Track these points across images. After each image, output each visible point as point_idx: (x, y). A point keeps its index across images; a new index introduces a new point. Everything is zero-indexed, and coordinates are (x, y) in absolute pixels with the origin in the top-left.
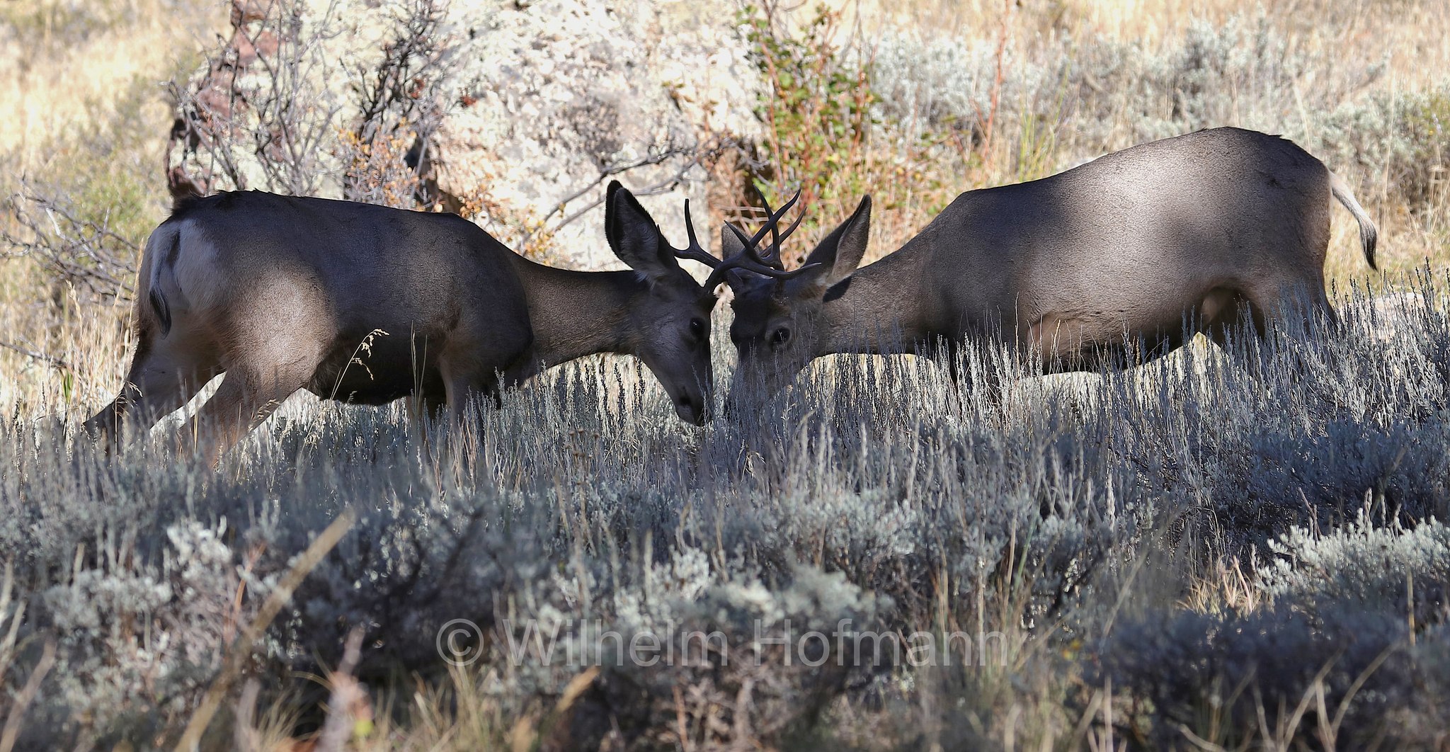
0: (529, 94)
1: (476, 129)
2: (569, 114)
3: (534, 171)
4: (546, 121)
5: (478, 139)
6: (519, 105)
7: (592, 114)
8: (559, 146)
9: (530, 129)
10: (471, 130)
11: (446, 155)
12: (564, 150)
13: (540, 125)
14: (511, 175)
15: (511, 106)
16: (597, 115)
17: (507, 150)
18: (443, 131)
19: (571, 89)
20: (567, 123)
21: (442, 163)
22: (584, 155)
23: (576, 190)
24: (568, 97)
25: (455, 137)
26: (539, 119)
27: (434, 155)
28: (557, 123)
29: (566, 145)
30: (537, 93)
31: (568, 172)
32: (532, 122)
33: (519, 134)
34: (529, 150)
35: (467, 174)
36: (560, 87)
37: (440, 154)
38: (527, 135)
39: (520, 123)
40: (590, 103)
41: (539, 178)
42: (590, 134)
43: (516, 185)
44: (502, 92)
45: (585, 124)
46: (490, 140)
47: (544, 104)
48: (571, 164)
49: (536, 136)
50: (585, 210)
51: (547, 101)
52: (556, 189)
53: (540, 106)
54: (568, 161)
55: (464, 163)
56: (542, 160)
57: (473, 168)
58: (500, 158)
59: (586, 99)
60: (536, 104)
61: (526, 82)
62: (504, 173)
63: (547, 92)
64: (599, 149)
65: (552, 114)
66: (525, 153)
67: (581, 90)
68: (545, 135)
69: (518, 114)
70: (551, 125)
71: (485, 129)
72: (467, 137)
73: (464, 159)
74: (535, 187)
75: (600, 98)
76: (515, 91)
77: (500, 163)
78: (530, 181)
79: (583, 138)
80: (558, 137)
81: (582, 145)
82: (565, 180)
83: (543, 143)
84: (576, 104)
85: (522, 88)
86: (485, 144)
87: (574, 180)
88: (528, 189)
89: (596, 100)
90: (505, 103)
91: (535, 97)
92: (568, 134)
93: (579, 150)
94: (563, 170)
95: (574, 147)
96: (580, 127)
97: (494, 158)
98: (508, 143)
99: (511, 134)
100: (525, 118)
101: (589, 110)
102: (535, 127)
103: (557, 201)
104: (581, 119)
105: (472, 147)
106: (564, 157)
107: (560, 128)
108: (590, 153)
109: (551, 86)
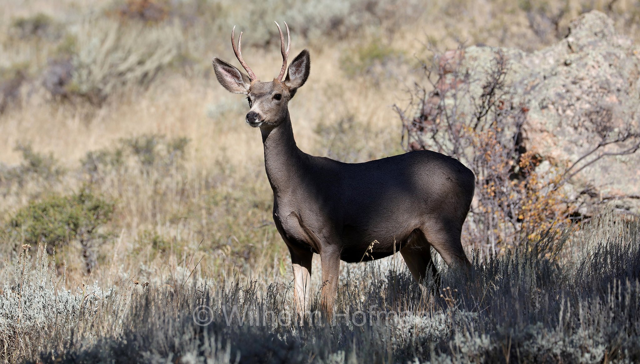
0: (569, 106)
1: (543, 122)
2: (588, 114)
3: (571, 142)
4: (577, 118)
5: (544, 128)
6: (564, 111)
7: (600, 114)
8: (583, 130)
9: (569, 122)
10: (541, 123)
11: (530, 135)
12: (586, 131)
13: (574, 120)
14: (561, 143)
15: (560, 112)
16: (602, 115)
17: (558, 132)
18: (528, 124)
19: (589, 103)
20: (587, 118)
21: (527, 139)
22: (595, 133)
23: (591, 149)
24: (587, 106)
25: (534, 127)
26: (574, 117)
27: (524, 135)
28: (582, 119)
29: (587, 129)
30: (573, 105)
31: (588, 142)
32: (570, 118)
33: (564, 125)
34: (569, 132)
35: (539, 143)
36: (584, 102)
37: (527, 135)
38: (568, 125)
39: (564, 120)
40: (598, 109)
41: (574, 145)
42: (599, 124)
43: (562, 149)
44: (556, 105)
45: (596, 119)
46: (550, 127)
47: (576, 110)
48: (590, 138)
49: (572, 125)
50: (596, 160)
51: (578, 109)
52: (581, 150)
53: (574, 111)
54: (588, 137)
55: (538, 139)
56: (575, 137)
57: (542, 141)
58: (555, 136)
59: (597, 107)
60: (572, 110)
61: (568, 100)
62: (557, 143)
63: (578, 105)
64: (603, 130)
65: (580, 115)
66: (567, 133)
67: (594, 103)
68: (577, 124)
69: (564, 115)
70: (579, 120)
71: (548, 122)
72: (539, 126)
73: (538, 137)
74: (572, 149)
75: (603, 107)
76: (562, 105)
77: (555, 139)
78: (569, 146)
79: (595, 126)
80: (583, 125)
81: (594, 129)
82: (586, 145)
83: (576, 128)
84: (592, 110)
85: (566, 102)
86: (547, 130)
87: (591, 145)
88: (569, 151)
89: (601, 108)
90: (557, 110)
91: (572, 107)
92: (588, 124)
93: (593, 131)
94: (585, 141)
95: (590, 130)
96: (594, 121)
97: (552, 135)
98: (559, 129)
99: (560, 125)
100: (567, 117)
101: (598, 112)
102: (572, 121)
103: (582, 156)
104: (594, 117)
105: (542, 131)
106: (586, 135)
107: (584, 121)
108: (599, 132)
109: (580, 102)
